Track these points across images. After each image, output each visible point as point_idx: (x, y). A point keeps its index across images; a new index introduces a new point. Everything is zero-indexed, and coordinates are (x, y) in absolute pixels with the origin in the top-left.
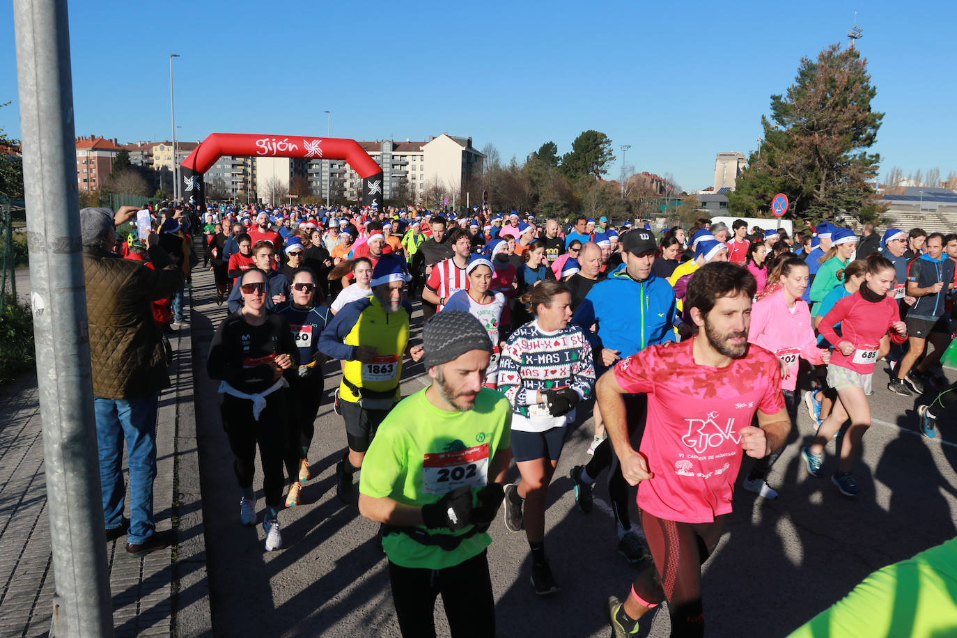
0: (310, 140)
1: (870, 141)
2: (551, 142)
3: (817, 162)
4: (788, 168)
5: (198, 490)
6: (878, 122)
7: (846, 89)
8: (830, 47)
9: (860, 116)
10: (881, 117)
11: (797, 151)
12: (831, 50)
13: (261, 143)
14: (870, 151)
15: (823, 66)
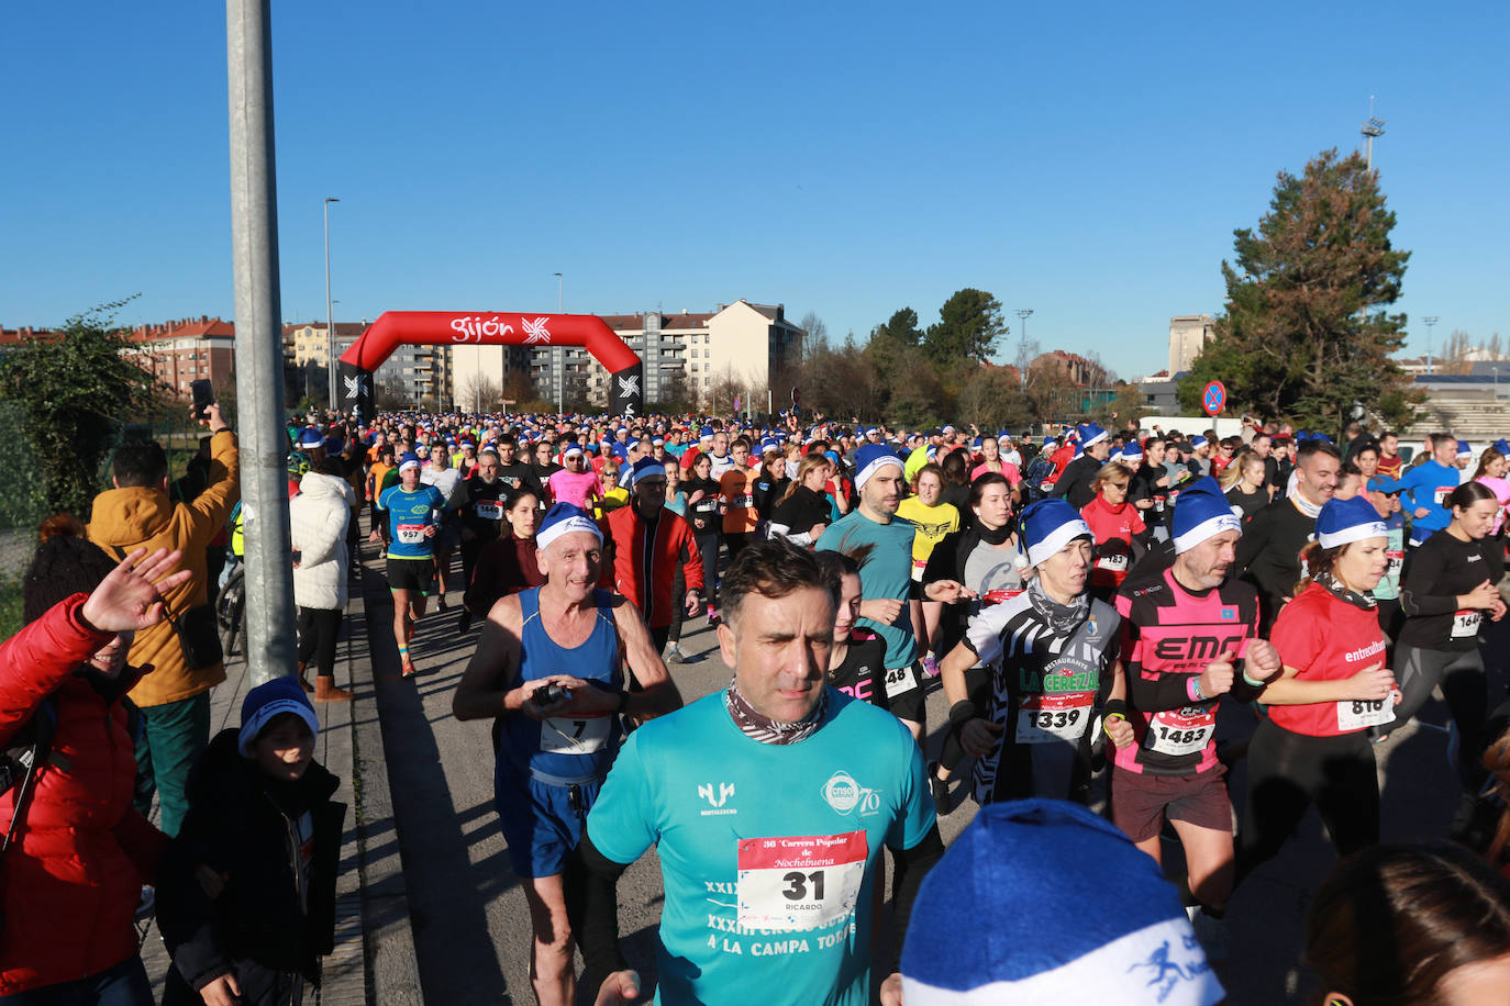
0: (532, 317)
1: (1392, 294)
2: (908, 309)
3: (1309, 330)
4: (1262, 339)
5: (383, 757)
6: (1401, 266)
7: (1349, 217)
8: (1321, 154)
9: (1372, 259)
10: (1405, 257)
11: (1273, 313)
12: (1323, 159)
13: (458, 324)
14: (1392, 310)
15: (1311, 185)
